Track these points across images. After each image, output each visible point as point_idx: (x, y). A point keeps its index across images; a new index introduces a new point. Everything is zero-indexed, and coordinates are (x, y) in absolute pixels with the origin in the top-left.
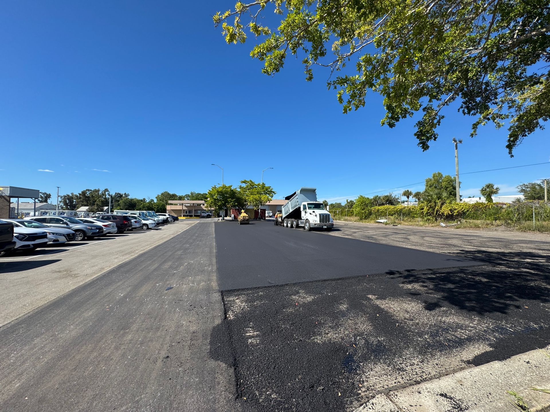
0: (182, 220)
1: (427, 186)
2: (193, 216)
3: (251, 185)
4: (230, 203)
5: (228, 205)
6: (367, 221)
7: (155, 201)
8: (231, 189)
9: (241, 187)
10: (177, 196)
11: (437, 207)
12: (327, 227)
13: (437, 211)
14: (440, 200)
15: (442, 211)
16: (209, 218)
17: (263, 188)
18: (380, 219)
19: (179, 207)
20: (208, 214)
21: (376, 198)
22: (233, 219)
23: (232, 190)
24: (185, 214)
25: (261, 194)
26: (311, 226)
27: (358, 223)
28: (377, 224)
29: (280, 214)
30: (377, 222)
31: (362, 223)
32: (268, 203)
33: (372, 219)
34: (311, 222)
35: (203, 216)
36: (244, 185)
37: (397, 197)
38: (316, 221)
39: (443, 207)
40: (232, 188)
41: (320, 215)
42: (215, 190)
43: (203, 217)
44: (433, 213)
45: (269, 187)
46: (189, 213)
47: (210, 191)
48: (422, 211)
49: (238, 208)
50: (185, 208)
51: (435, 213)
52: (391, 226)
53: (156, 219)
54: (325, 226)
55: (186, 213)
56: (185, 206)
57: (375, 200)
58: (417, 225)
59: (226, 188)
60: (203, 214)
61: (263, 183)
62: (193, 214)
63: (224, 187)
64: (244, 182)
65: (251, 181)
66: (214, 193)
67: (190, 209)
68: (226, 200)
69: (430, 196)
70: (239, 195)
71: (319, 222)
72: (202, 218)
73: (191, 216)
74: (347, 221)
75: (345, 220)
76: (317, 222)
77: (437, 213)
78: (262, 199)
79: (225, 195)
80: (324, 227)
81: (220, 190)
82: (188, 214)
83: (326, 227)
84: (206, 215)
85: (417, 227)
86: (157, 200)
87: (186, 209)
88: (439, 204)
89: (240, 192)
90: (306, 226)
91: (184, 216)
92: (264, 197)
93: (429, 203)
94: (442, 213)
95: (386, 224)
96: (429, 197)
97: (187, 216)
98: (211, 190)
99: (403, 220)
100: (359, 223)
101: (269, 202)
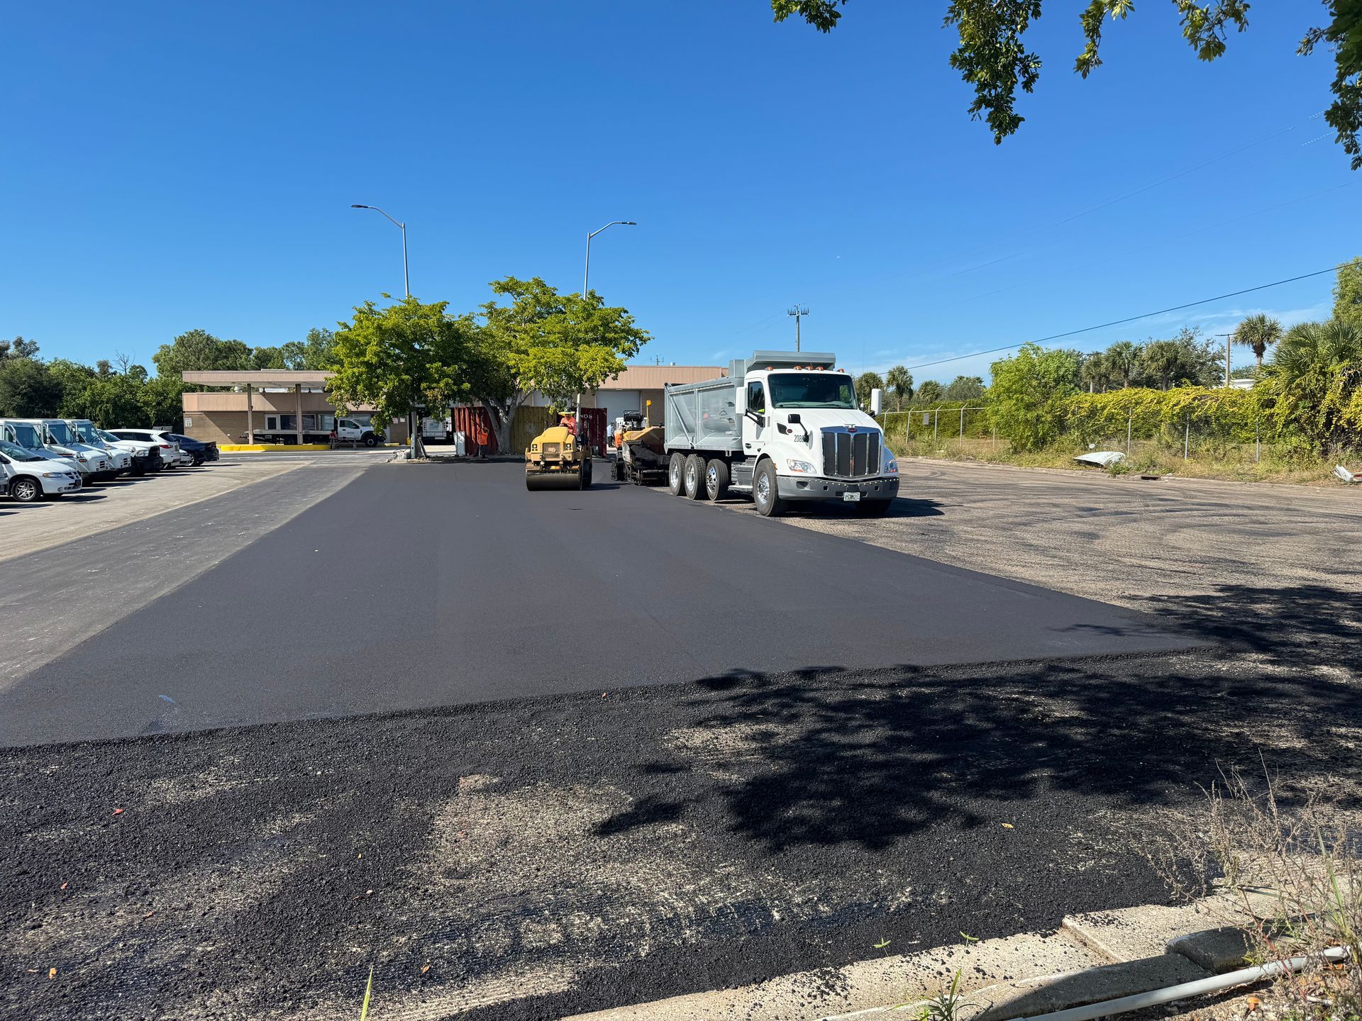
0: (236, 459)
1: (1342, 296)
2: (300, 439)
3: (538, 301)
4: (438, 382)
5: (428, 393)
6: (1039, 457)
7: (153, 373)
8: (439, 321)
9: (492, 312)
10: (250, 351)
11: (1329, 396)
12: (862, 494)
13: (1330, 413)
14: (1346, 363)
15: (1347, 413)
16: (374, 446)
17: (589, 315)
18: (1095, 450)
19: (235, 402)
20: (365, 429)
21: (1120, 354)
22: (462, 452)
23: (450, 325)
24: (267, 432)
25: (577, 342)
26: (781, 494)
27: (1001, 467)
28: (1078, 472)
29: (634, 429)
30: (1080, 462)
31: (1016, 468)
32: (609, 384)
33: (1061, 451)
34: (783, 469)
35: (344, 440)
36: (507, 303)
37: (1213, 349)
38: (805, 466)
39: (1354, 396)
40: (451, 314)
41: (828, 434)
42: (368, 323)
43: (346, 444)
44: (1312, 422)
45: (615, 311)
46: (283, 428)
47: (346, 326)
48: (1268, 411)
49: (480, 404)
50: (260, 404)
51: (1323, 420)
52: (1133, 482)
53: (91, 453)
54: (855, 489)
55: (272, 424)
56: (264, 394)
57: (1114, 363)
58: (1240, 476)
59: (420, 313)
60: (344, 432)
61: (592, 295)
62: (299, 432)
63: (411, 309)
64: (505, 288)
65: (540, 284)
66: (365, 337)
67: (287, 409)
68: (422, 368)
69: (1304, 345)
70: (484, 348)
71: (820, 474)
72: (338, 448)
73: (290, 440)
74: (960, 460)
75: (953, 455)
76: (810, 473)
77: (1328, 424)
78: (581, 364)
79: (417, 346)
80: (847, 496)
81: (388, 324)
82: (278, 430)
83: (857, 497)
84: (357, 434)
85: (1237, 487)
86: (161, 370)
87: (269, 407)
88: (1339, 381)
89: (487, 334)
90: (761, 491)
91: (258, 439)
92: (591, 357)
93: (1297, 377)
94: (1349, 422)
95: (1116, 471)
96: (1302, 350)
97: (274, 439)
98: (352, 324)
99: (1193, 453)
100: (1006, 467)
101: (615, 379)
